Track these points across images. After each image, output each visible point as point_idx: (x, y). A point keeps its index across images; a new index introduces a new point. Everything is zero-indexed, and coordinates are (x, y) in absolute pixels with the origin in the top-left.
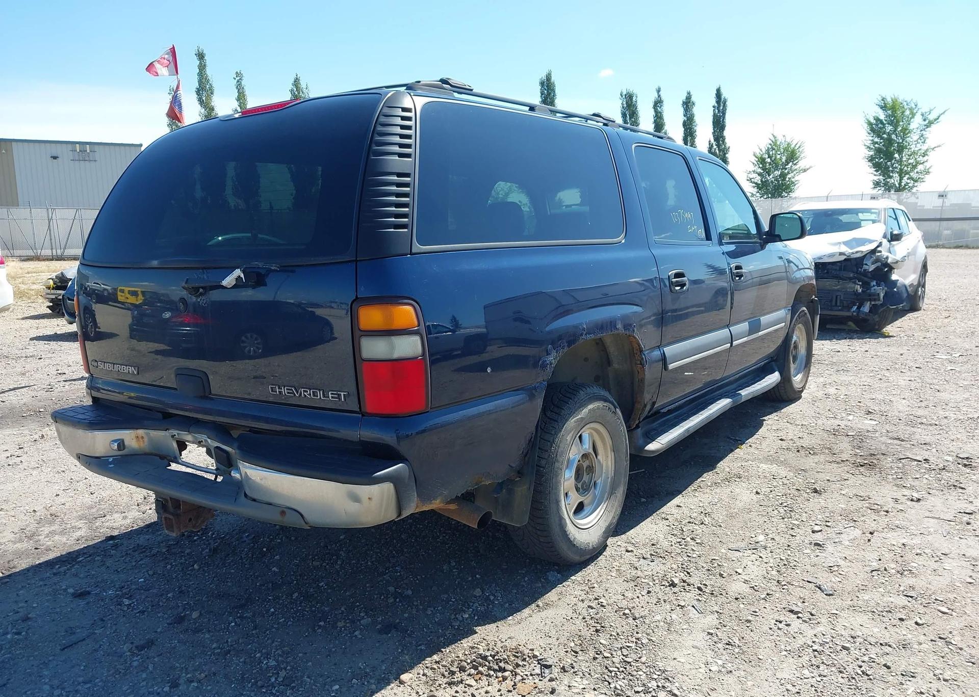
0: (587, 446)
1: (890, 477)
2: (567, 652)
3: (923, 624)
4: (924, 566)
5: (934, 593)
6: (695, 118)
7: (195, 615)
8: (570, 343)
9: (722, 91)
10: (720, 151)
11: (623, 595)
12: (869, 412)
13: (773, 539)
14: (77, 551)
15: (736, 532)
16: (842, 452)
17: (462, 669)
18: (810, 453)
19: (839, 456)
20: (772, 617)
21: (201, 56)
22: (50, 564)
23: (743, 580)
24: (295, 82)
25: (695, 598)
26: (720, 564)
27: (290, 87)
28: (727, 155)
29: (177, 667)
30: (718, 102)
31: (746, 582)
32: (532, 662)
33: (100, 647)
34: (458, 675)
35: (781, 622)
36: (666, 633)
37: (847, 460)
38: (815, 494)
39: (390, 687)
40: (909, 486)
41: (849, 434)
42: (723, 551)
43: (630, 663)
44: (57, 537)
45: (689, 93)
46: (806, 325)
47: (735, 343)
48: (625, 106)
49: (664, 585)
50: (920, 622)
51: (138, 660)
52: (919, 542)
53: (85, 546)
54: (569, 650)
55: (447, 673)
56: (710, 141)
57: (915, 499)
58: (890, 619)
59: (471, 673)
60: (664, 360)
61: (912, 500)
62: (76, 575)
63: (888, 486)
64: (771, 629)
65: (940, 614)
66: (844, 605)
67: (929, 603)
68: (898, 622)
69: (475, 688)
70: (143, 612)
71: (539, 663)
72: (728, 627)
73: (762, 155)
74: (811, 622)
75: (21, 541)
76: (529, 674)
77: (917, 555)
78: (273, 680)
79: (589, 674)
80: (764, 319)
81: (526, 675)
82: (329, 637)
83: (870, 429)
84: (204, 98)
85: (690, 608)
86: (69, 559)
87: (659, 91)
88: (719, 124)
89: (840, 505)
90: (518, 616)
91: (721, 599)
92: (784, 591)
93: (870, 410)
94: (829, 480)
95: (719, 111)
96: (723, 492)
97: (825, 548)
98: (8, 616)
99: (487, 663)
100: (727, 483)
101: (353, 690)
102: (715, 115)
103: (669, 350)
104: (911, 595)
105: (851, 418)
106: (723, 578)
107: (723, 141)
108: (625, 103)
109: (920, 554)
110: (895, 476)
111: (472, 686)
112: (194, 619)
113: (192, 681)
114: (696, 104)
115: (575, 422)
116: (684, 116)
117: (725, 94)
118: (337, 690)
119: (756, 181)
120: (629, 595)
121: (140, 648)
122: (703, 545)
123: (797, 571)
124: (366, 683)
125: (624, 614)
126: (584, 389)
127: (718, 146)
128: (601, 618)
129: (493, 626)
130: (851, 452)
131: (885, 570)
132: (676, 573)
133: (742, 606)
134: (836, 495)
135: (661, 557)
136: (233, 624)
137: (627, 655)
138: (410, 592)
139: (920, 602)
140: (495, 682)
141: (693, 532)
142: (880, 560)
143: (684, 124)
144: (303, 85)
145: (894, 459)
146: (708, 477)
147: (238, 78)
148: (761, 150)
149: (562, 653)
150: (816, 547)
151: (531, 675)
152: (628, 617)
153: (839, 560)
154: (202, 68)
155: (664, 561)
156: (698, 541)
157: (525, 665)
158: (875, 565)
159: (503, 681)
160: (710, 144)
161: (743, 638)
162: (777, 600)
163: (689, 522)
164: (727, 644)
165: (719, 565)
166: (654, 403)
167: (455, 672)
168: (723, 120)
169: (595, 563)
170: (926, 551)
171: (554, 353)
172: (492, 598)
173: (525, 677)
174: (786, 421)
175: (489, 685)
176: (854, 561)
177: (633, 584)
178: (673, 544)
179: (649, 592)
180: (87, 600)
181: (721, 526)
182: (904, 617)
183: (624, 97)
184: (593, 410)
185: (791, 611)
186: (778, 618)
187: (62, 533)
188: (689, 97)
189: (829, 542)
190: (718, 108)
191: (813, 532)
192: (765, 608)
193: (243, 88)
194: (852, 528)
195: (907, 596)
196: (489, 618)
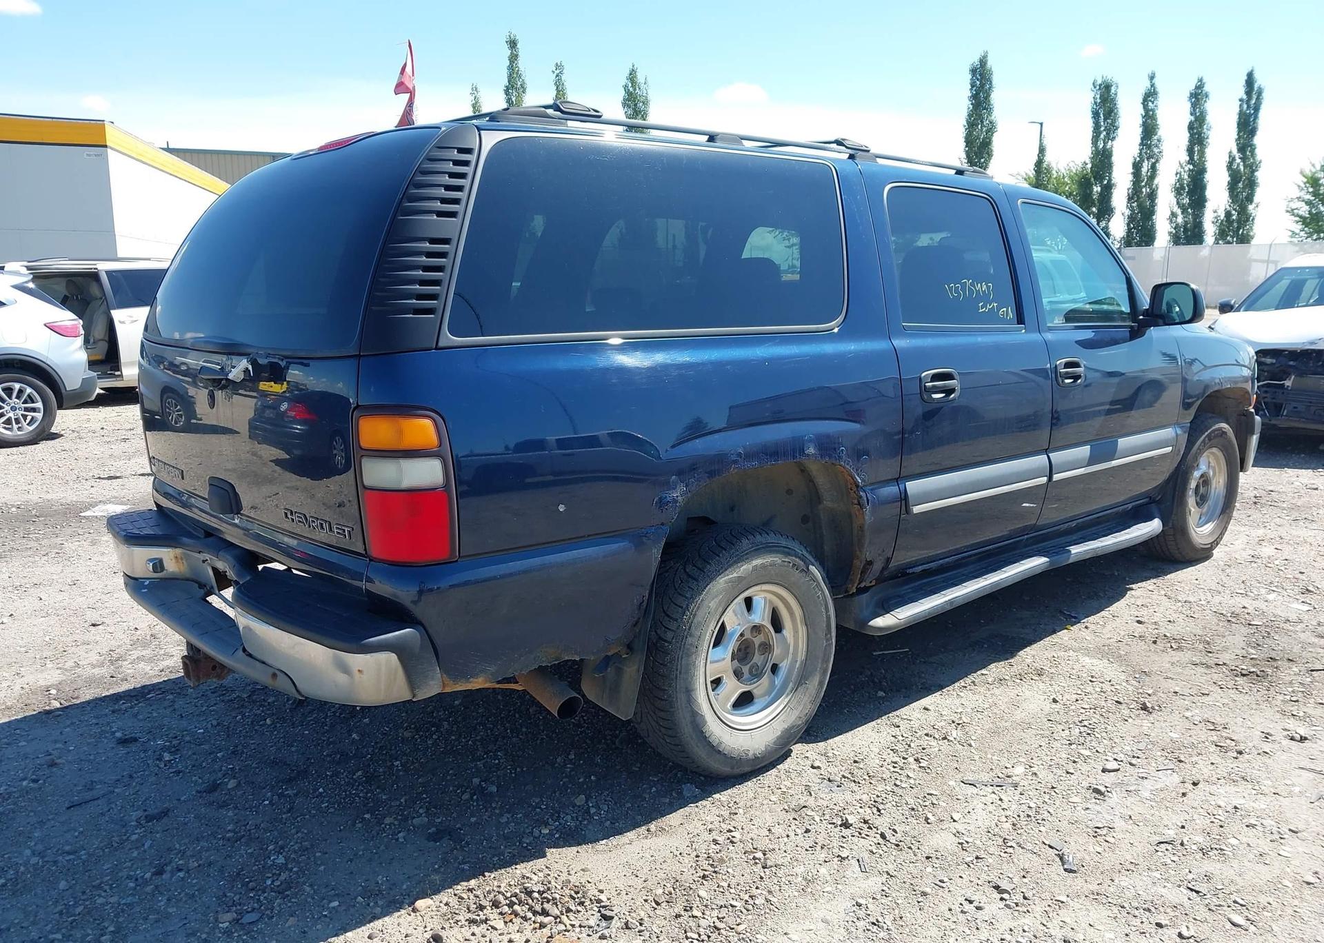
0: (760, 616)
1: (1281, 697)
2: (646, 901)
3: (1188, 938)
4: (1249, 845)
5: (1238, 891)
6: (1208, 118)
7: (232, 784)
8: (711, 474)
9: (1257, 75)
10: (1245, 166)
11: (769, 830)
12: (1307, 590)
13: (1036, 774)
14: (153, 685)
15: (989, 756)
16: (1226, 649)
17: (496, 904)
18: (1172, 647)
19: (1217, 656)
20: (963, 892)
21: (513, 44)
22: (117, 697)
23: (955, 831)
24: (631, 74)
25: (870, 848)
26: (935, 802)
27: (624, 81)
28: (1256, 174)
29: (176, 849)
30: (1249, 92)
31: (957, 834)
32: (591, 909)
33: (109, 811)
34: (488, 911)
35: (971, 902)
36: (796, 894)
37: (1225, 664)
38: (1142, 712)
39: (399, 913)
40: (1301, 714)
41: (1252, 623)
42: (952, 783)
43: (720, 929)
44: (142, 665)
45: (1201, 80)
46: (1226, 450)
47: (1056, 477)
48: (1099, 101)
49: (834, 824)
50: (1185, 933)
51: (139, 834)
52: (1264, 807)
53: (166, 679)
54: (651, 898)
55: (475, 906)
56: (1230, 152)
57: (1298, 737)
58: (1142, 922)
59: (504, 912)
60: (904, 498)
61: (1292, 739)
62: (135, 716)
63: (1269, 713)
64: (950, 910)
65: (1229, 925)
66: (1085, 888)
67: (1220, 906)
68: (1153, 929)
69: (499, 932)
70: (179, 772)
71: (599, 911)
72: (890, 899)
73: (1315, 173)
74: (1017, 908)
75: (102, 665)
76: (577, 923)
77: (1247, 826)
78: (269, 882)
79: (657, 937)
80: (1123, 442)
81: (573, 926)
82: (366, 835)
83: (1293, 617)
84: (514, 99)
85: (854, 862)
86: (140, 694)
87: (1152, 78)
88: (1247, 126)
89: (1170, 734)
90: (614, 841)
91: (908, 855)
92: (1006, 855)
93: (1310, 588)
94: (1176, 693)
95: (1249, 107)
96: (1003, 696)
97: (1106, 798)
98: (38, 757)
99: (530, 901)
100: (1019, 681)
101: (352, 910)
102: (1241, 114)
103: (913, 486)
104: (1197, 889)
105: (1272, 597)
106: (928, 823)
107: (1252, 152)
108: (1098, 96)
109: (1253, 826)
110: (1288, 697)
111: (496, 929)
112: (229, 790)
113: (180, 870)
114: (1210, 96)
115: (726, 582)
116: (1191, 114)
117: (1260, 81)
118: (334, 908)
119: (1301, 213)
120: (778, 830)
121: (149, 818)
122: (928, 771)
123: (1042, 829)
124: (372, 904)
125: (754, 858)
126: (751, 537)
127: (1244, 159)
128: (722, 861)
129: (575, 849)
130: (1238, 652)
131: (1182, 844)
132: (861, 807)
133: (929, 869)
134: (1176, 716)
135: (854, 781)
136: (267, 802)
137: (723, 918)
138: (494, 789)
139: (1207, 902)
140: (528, 927)
141: (924, 749)
142: (1183, 827)
143: (1191, 127)
144: (640, 78)
145: (1302, 669)
146: (995, 670)
147: (558, 71)
148: (1313, 165)
149: (640, 901)
150: (1094, 794)
151: (580, 926)
152: (756, 863)
153: (1117, 819)
154: (513, 58)
155: (856, 788)
156: (924, 764)
157: (579, 911)
158: (1171, 834)
159: (540, 929)
160: (1230, 156)
161: (901, 918)
162: (986, 868)
163: (927, 735)
164: (873, 923)
165: (933, 804)
166: (888, 560)
167: (485, 907)
168: (1254, 120)
169: (758, 778)
170: (1264, 822)
171: (682, 488)
172: (593, 811)
173: (569, 927)
174: (1163, 593)
175: (518, 931)
176: (1141, 824)
177: (793, 815)
178: (885, 763)
179: (807, 831)
180: (129, 750)
181: (970, 745)
182: (1163, 923)
183: (1098, 87)
184: (763, 566)
185: (997, 888)
186: (968, 895)
187: (150, 660)
188: (1200, 86)
189: (1118, 789)
190: (1248, 102)
191: (1104, 771)
192: (961, 877)
193: (563, 84)
194: (1170, 772)
195: (1192, 890)
196: (573, 837)
